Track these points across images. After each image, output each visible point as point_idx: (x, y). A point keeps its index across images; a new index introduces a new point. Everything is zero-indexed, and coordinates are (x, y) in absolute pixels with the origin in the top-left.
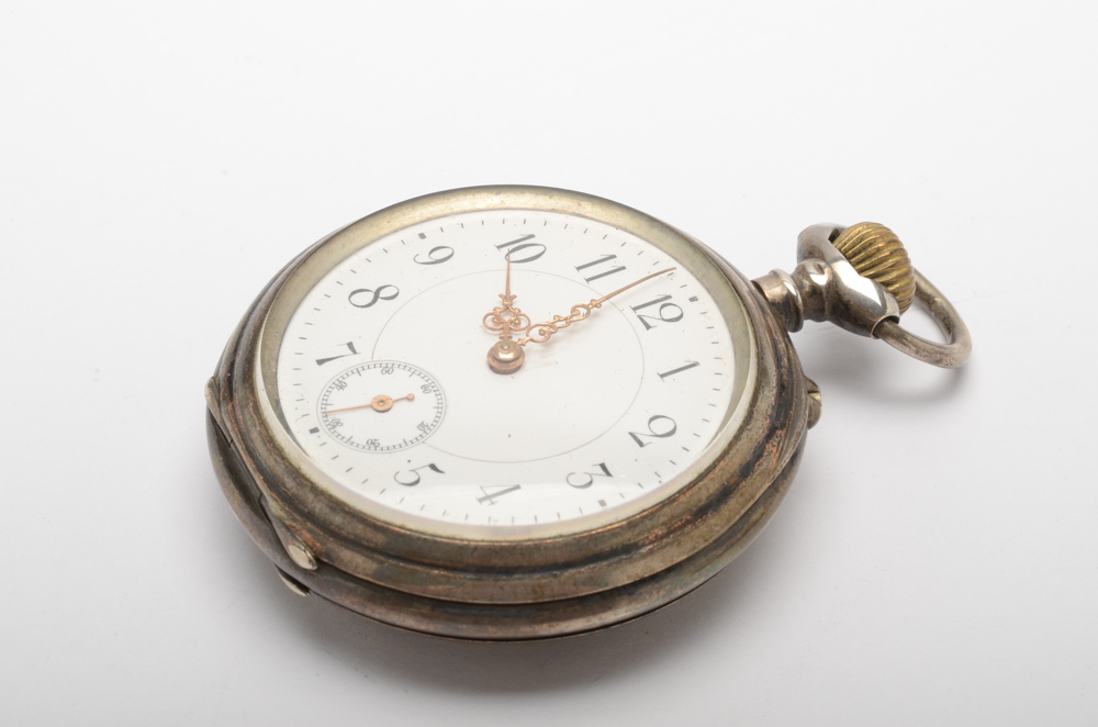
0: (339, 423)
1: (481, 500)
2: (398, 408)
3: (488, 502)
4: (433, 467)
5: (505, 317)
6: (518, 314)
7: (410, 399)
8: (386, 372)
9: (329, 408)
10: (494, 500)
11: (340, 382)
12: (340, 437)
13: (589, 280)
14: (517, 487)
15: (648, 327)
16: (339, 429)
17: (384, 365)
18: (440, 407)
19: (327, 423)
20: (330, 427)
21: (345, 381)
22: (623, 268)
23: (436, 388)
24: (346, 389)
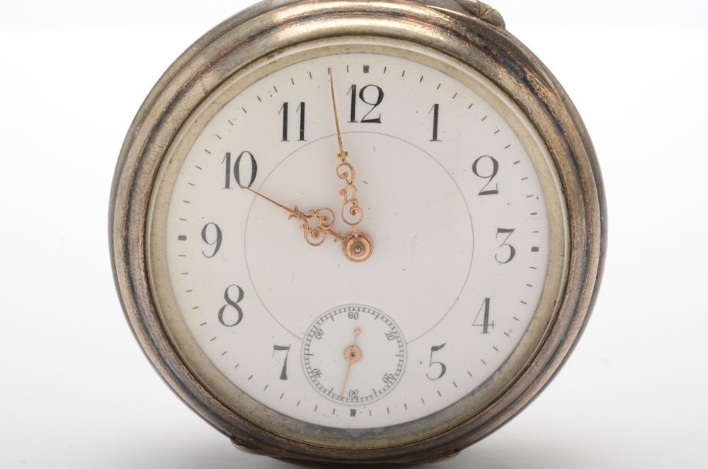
0: (353, 393)
1: (485, 331)
2: (363, 342)
3: (490, 327)
4: (435, 349)
8: (320, 334)
9: (337, 391)
10: (490, 322)
11: (312, 372)
12: (369, 398)
13: (302, 138)
14: (487, 301)
15: (377, 121)
16: (360, 395)
17: (312, 334)
18: (377, 315)
19: (350, 400)
20: (355, 400)
21: (313, 369)
22: (303, 105)
23: (356, 309)
24: (321, 371)
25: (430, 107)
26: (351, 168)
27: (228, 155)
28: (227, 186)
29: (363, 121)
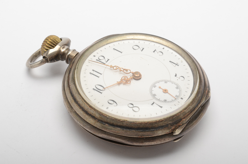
0: (176, 96)
1: (178, 65)
2: (164, 88)
3: (178, 64)
4: (176, 76)
5: (125, 81)
6: (122, 80)
7: (160, 88)
8: (155, 95)
9: (173, 99)
10: (176, 64)
11: (164, 101)
12: (180, 94)
13: (101, 74)
14: (170, 61)
15: (108, 60)
16: (178, 95)
17: (154, 96)
18: (158, 82)
19: (178, 98)
20: (179, 97)
21: (163, 101)
22: (93, 70)
23: (153, 85)
24: (165, 99)
25: (113, 50)
26: (115, 66)
27: (94, 89)
28: (101, 93)
29: (106, 62)
